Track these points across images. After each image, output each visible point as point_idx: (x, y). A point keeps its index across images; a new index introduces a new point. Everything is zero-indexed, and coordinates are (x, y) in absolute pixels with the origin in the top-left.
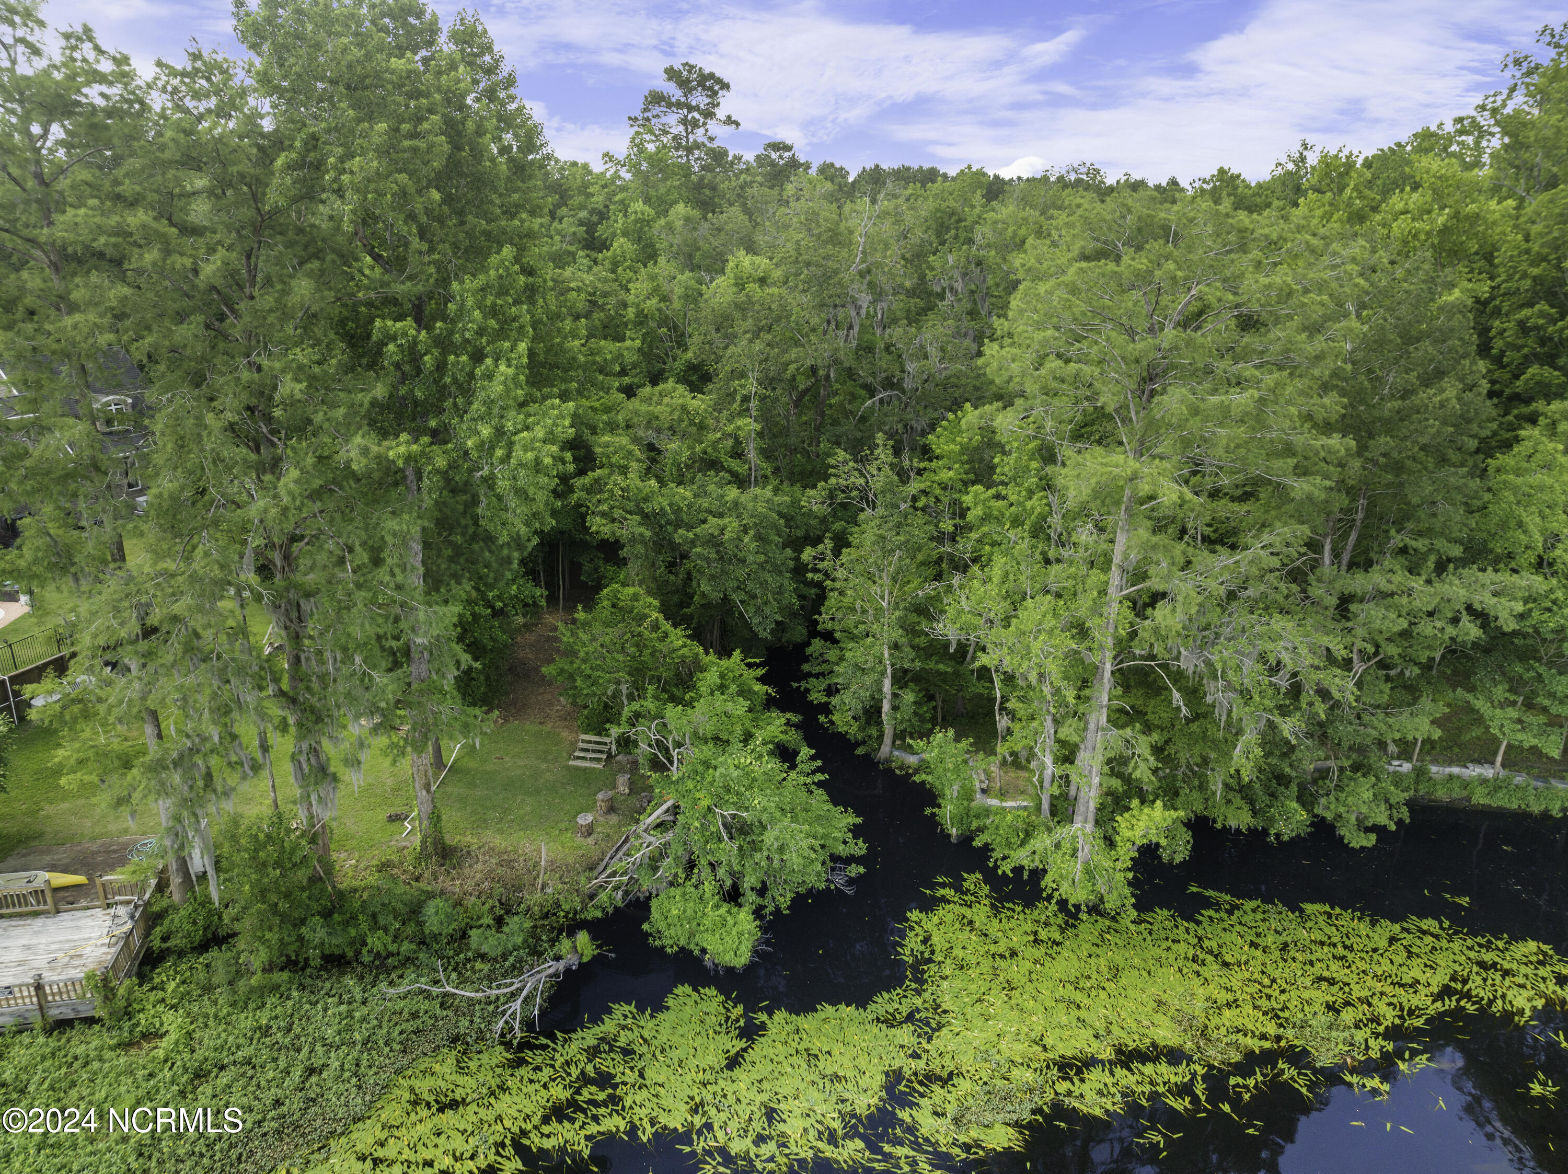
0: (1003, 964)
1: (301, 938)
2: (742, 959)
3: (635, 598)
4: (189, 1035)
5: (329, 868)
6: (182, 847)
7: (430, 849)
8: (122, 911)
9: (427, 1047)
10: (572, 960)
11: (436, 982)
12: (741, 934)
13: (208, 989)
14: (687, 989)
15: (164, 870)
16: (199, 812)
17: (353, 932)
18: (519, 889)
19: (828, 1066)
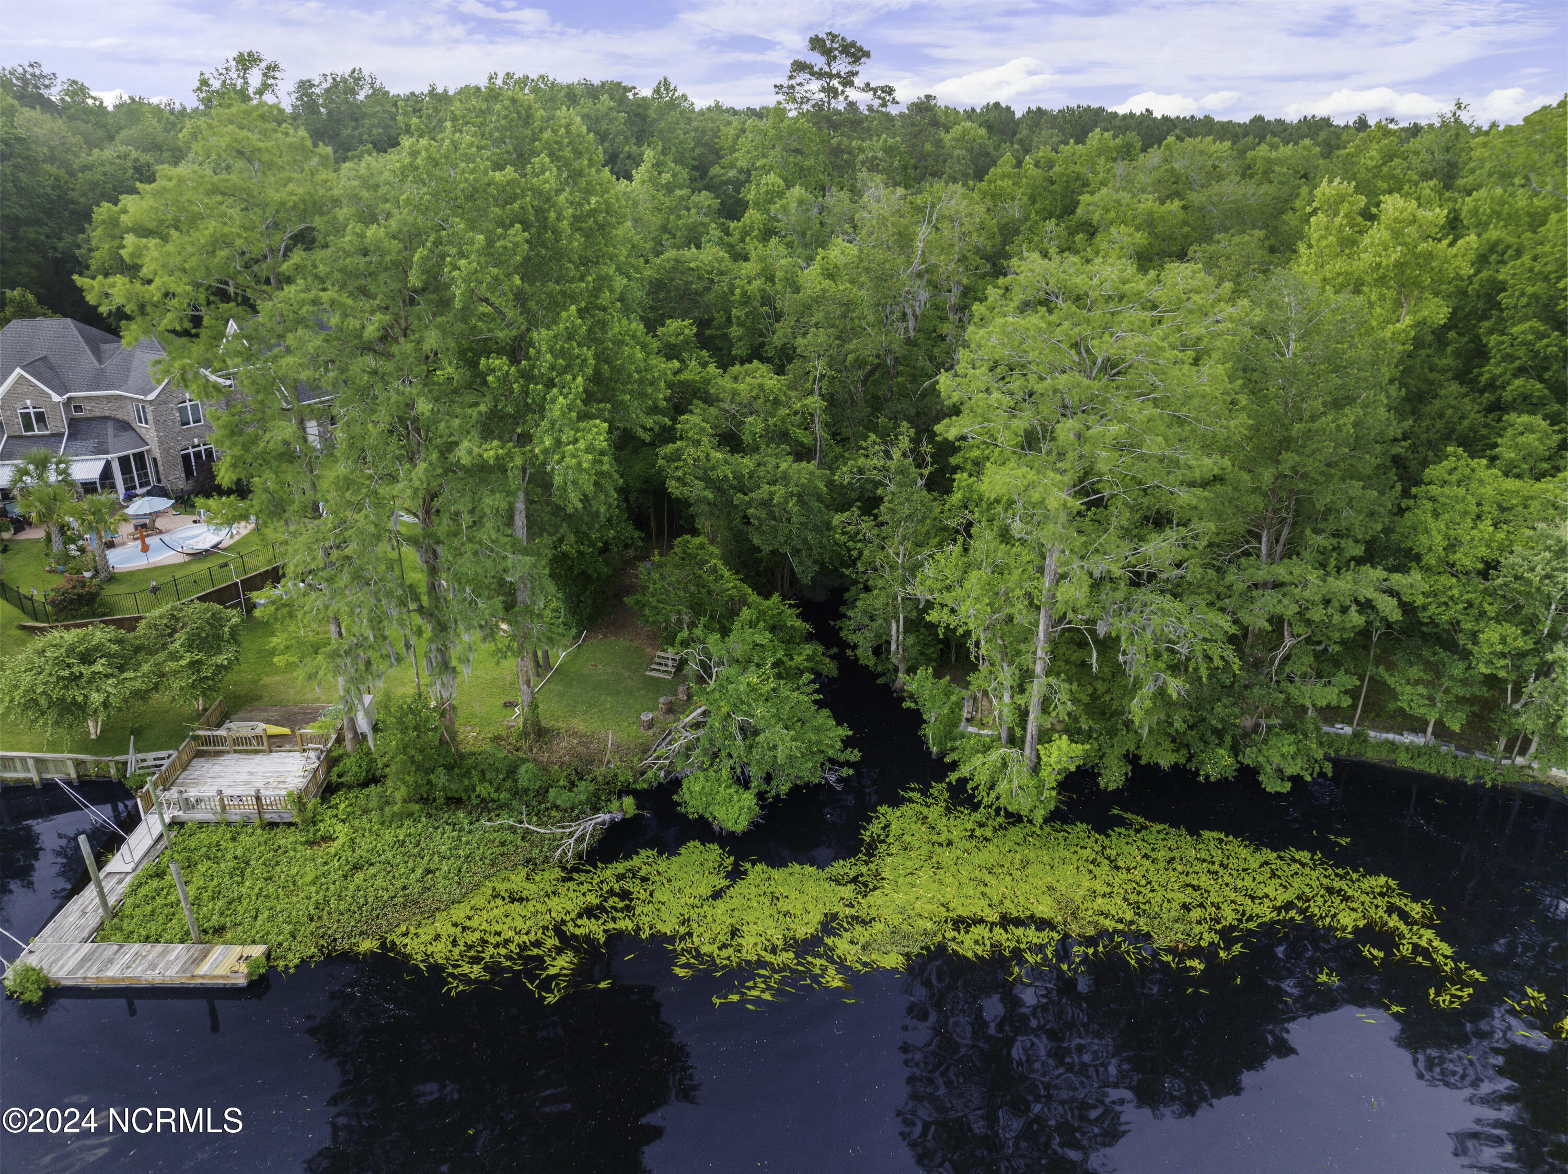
0: (938, 849)
1: (429, 782)
2: (741, 826)
3: (701, 547)
4: (352, 840)
5: (453, 735)
6: (350, 710)
7: (530, 729)
8: (312, 754)
9: (508, 865)
10: (618, 817)
11: (521, 822)
12: (741, 808)
13: (366, 811)
14: (697, 843)
15: (342, 728)
16: (362, 687)
17: (467, 782)
18: (591, 762)
19: (783, 905)
